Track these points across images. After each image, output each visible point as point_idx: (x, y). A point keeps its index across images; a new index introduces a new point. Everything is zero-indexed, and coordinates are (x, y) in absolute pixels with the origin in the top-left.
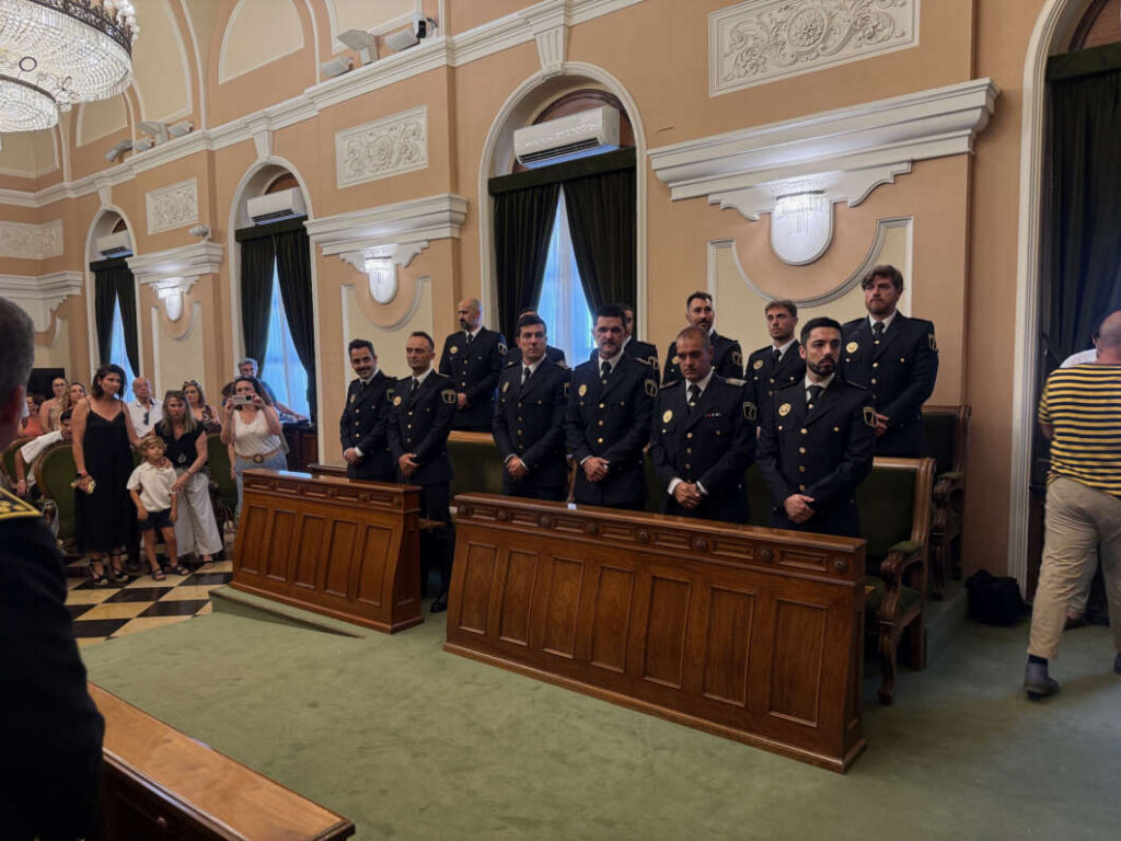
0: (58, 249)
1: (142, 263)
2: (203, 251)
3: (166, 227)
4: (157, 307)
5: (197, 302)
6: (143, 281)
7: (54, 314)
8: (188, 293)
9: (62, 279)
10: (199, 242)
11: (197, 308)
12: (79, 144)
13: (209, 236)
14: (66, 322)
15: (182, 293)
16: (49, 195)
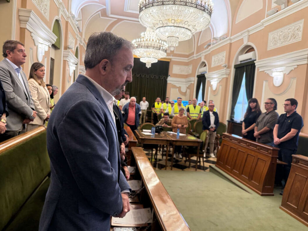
0: (190, 72)
1: (208, 75)
2: (225, 71)
5: (221, 85)
6: (208, 80)
9: (190, 79)
10: (224, 68)
11: (221, 87)
13: (227, 67)
15: (217, 83)
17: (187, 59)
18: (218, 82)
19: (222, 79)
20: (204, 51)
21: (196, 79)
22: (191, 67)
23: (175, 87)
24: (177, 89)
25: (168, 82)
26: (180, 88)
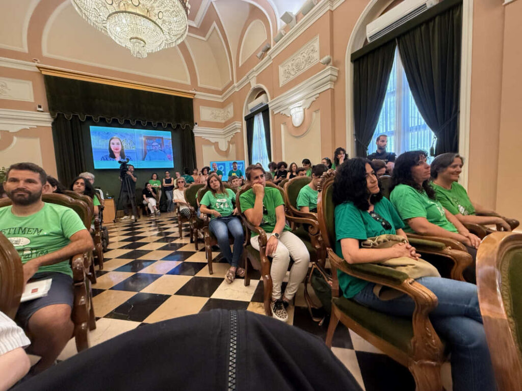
1: (278, 101)
3: (292, 77)
4: (285, 124)
7: (229, 142)
8: (308, 109)
12: (240, 65)
14: (234, 145)
15: (304, 109)
16: (228, 94)
17: (220, 96)
18: (307, 106)
19: (318, 95)
20: (255, 68)
21: (244, 122)
22: (230, 109)
23: (208, 143)
24: (213, 147)
25: (195, 135)
26: (216, 144)
